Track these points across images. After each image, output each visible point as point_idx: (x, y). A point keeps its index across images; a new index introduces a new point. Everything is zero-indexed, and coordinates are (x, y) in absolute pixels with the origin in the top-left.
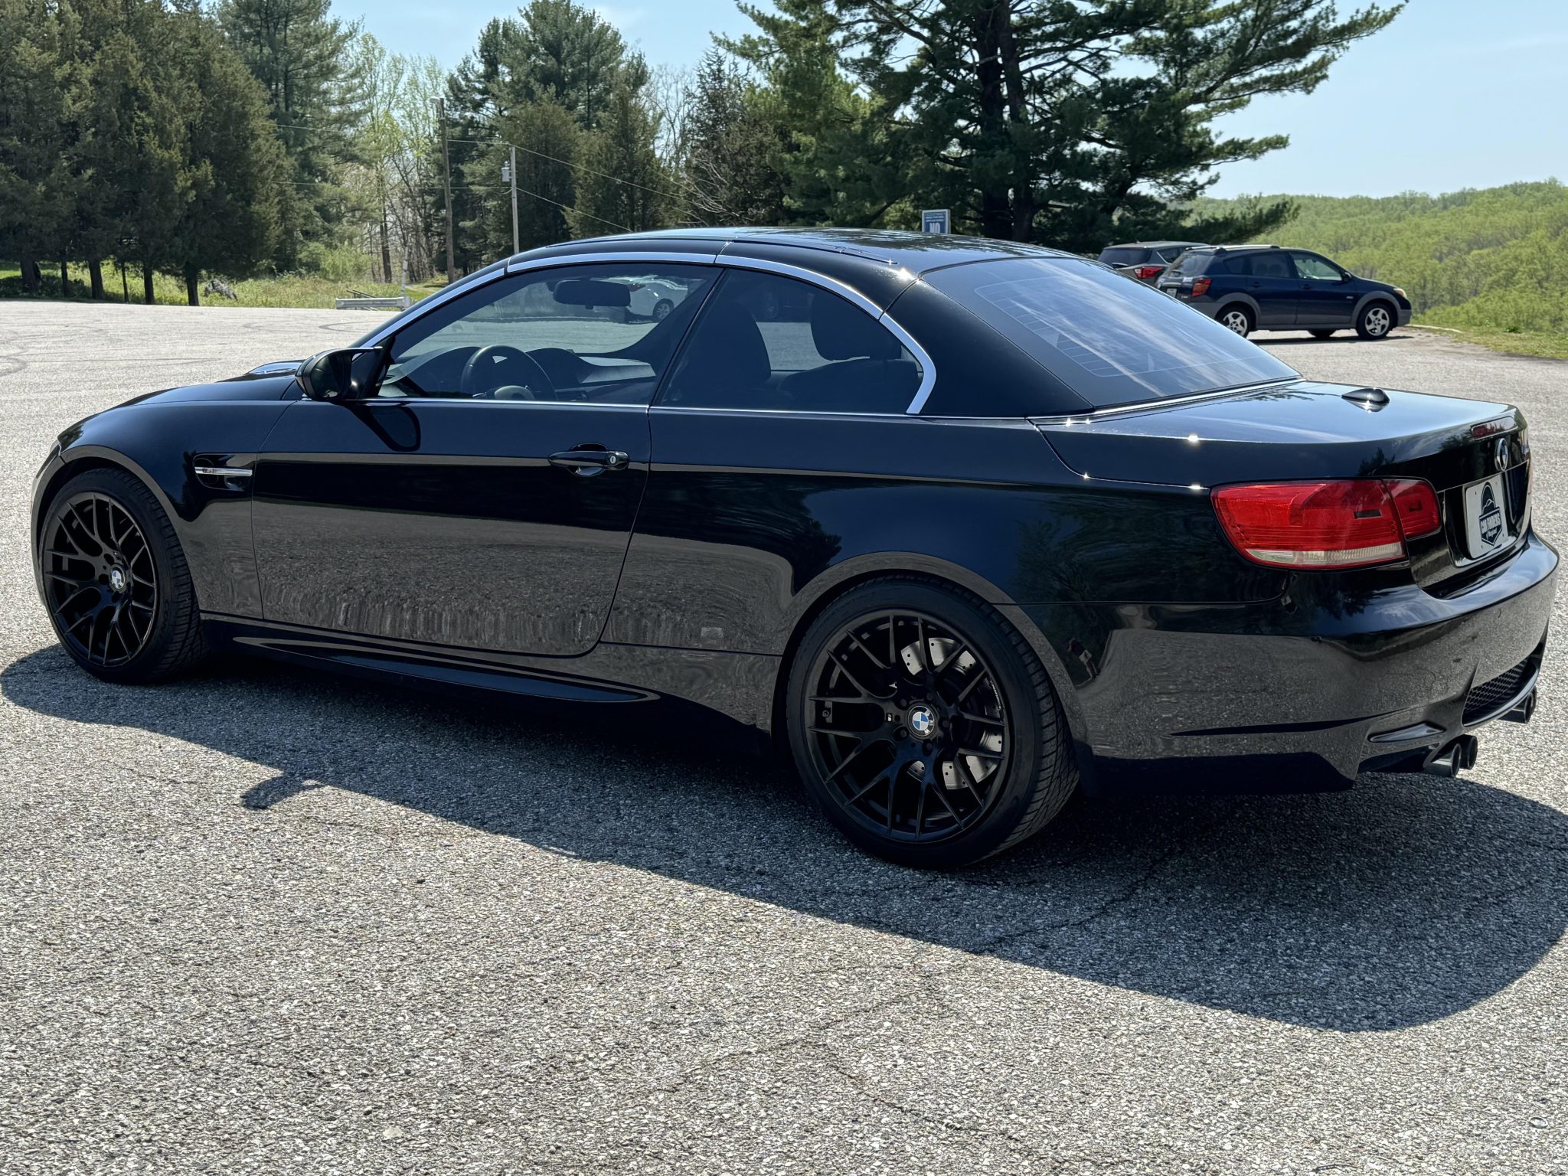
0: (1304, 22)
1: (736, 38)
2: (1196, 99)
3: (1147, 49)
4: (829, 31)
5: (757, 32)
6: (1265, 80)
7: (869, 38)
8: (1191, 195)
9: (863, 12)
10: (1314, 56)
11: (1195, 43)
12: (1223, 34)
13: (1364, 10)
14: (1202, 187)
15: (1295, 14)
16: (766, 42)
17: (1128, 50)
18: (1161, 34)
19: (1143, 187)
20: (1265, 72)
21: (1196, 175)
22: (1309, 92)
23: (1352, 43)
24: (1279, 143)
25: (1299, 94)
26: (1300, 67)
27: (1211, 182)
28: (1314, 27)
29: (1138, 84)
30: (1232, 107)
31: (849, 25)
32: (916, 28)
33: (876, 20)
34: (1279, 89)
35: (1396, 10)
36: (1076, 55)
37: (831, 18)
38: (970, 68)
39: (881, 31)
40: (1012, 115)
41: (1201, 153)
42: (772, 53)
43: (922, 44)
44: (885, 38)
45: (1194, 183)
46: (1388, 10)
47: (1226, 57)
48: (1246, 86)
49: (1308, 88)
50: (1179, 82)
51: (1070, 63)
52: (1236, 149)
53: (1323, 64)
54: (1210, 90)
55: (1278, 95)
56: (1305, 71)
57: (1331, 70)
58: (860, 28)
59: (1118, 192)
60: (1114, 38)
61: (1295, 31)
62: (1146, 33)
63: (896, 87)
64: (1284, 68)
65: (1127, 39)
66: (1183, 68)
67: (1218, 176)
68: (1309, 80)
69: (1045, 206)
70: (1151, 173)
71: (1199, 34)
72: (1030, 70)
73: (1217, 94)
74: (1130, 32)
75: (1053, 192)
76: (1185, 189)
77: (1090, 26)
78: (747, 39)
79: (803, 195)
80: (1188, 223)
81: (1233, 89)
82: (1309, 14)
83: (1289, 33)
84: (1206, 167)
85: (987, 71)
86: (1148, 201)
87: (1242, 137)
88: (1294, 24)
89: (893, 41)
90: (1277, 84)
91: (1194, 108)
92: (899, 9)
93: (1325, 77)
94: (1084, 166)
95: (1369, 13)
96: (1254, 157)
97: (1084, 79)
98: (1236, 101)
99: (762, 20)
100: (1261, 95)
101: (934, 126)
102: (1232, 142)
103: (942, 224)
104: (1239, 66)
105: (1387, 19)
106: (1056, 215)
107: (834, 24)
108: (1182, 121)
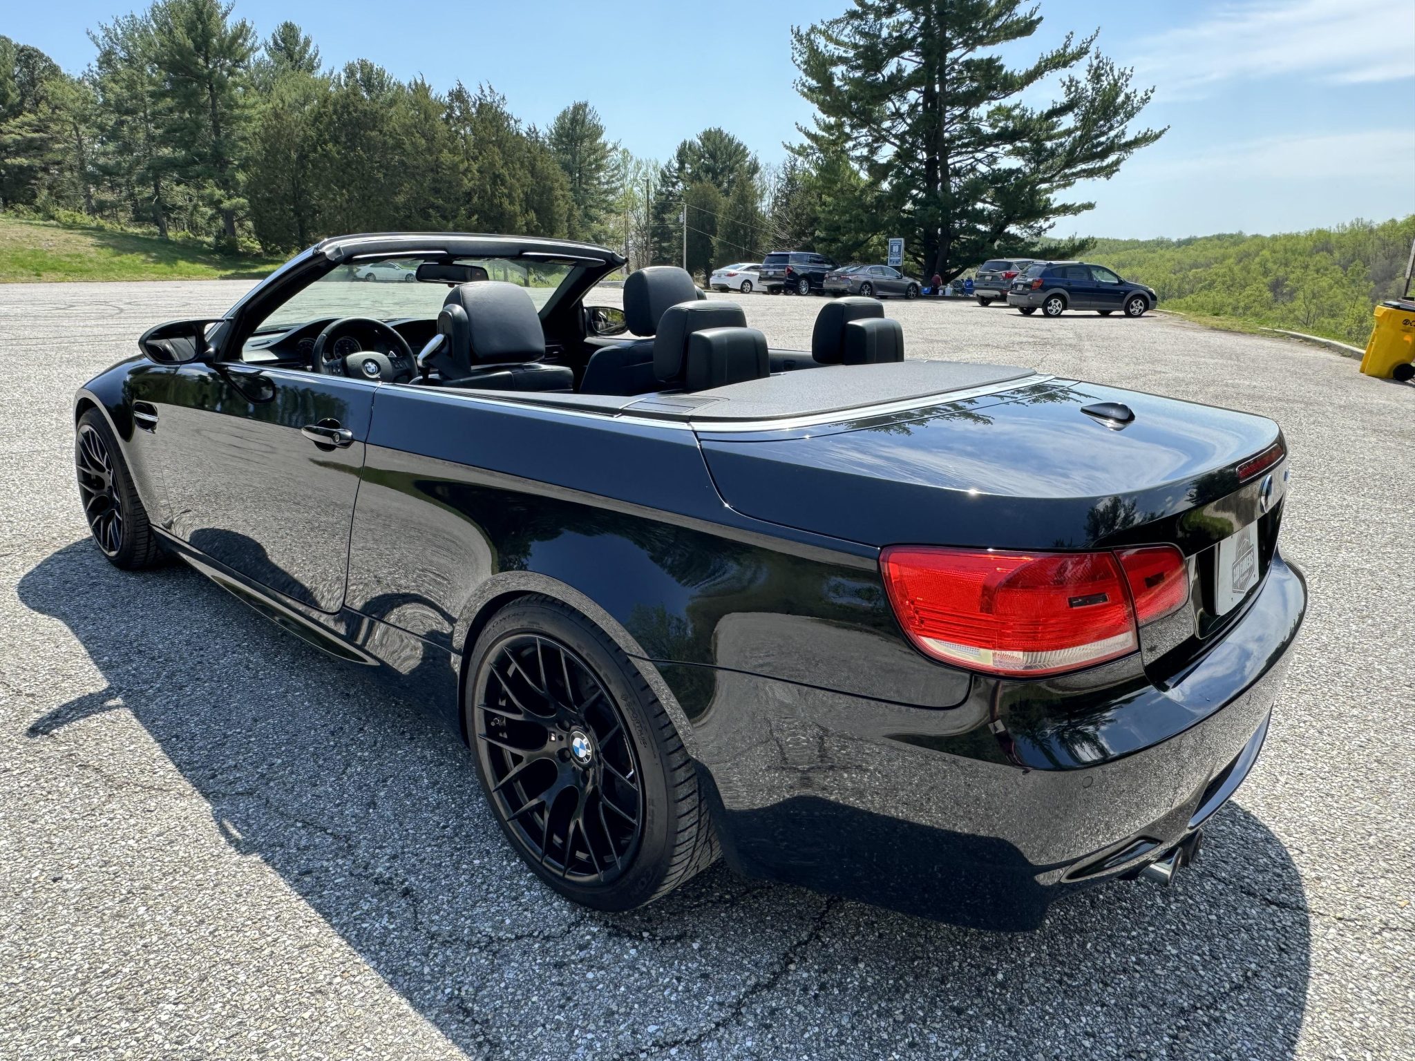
0: (1108, 139)
1: (796, 146)
2: (1043, 181)
3: (1018, 152)
4: (846, 141)
5: (807, 142)
6: (1084, 171)
7: (867, 145)
8: (1038, 234)
9: (864, 131)
10: (1112, 158)
11: (1046, 150)
12: (1062, 145)
13: (1143, 131)
14: (1045, 230)
15: (1103, 134)
16: (812, 148)
17: (1009, 154)
18: (1028, 144)
19: (1012, 229)
20: (1084, 166)
21: (1042, 223)
22: (1108, 179)
23: (1135, 150)
24: (1090, 206)
25: (1103, 179)
26: (1105, 164)
27: (1050, 227)
28: (1113, 142)
29: (1010, 172)
30: (1064, 186)
31: (856, 138)
32: (892, 140)
33: (871, 135)
34: (1092, 176)
35: (1162, 132)
36: (980, 155)
37: (847, 134)
38: (921, 162)
39: (874, 141)
40: (942, 187)
41: (1045, 211)
42: (815, 153)
43: (896, 149)
44: (875, 145)
45: (1041, 227)
46: (1157, 132)
47: (1063, 157)
48: (1073, 174)
49: (1108, 176)
50: (1035, 171)
51: (976, 160)
52: (1065, 209)
53: (1118, 162)
54: (1053, 176)
55: (1090, 179)
56: (1107, 166)
57: (1122, 166)
58: (862, 140)
59: (998, 231)
60: (1001, 147)
61: (1102, 143)
62: (1019, 144)
63: (879, 172)
64: (1097, 164)
65: (1009, 147)
66: (1039, 163)
67: (1054, 224)
68: (1109, 171)
69: (958, 238)
70: (1017, 221)
71: (1049, 144)
72: (954, 163)
73: (1057, 178)
74: (1011, 143)
75: (963, 230)
76: (1035, 231)
77: (989, 140)
78: (801, 146)
79: (826, 229)
80: (1036, 249)
81: (1066, 176)
82: (1112, 134)
83: (1100, 144)
84: (1047, 219)
85: (931, 164)
86: (1015, 237)
87: (1069, 203)
88: (1103, 139)
89: (880, 147)
90: (1090, 173)
91: (1044, 186)
92: (884, 130)
93: (1118, 170)
94: (979, 216)
95: (1146, 134)
96: (1075, 214)
97: (983, 168)
98: (1067, 182)
99: (808, 135)
100: (1082, 179)
101: (900, 194)
102: (1064, 206)
103: (900, 246)
104: (1069, 164)
105: (1157, 137)
106: (964, 243)
107: (848, 137)
108: (1034, 192)
